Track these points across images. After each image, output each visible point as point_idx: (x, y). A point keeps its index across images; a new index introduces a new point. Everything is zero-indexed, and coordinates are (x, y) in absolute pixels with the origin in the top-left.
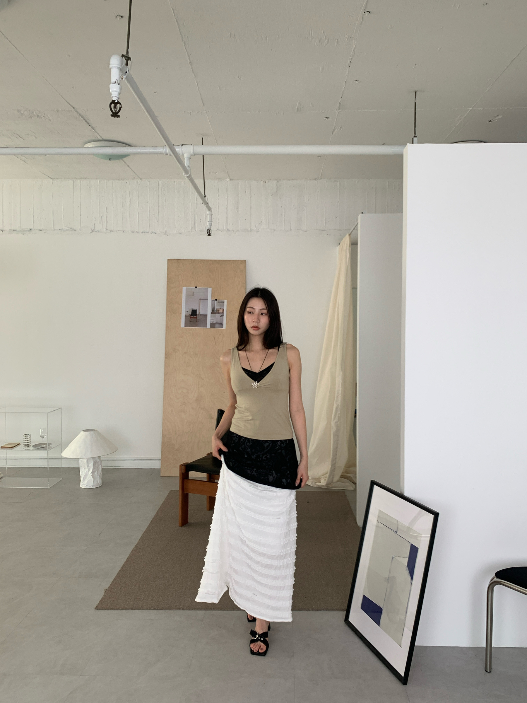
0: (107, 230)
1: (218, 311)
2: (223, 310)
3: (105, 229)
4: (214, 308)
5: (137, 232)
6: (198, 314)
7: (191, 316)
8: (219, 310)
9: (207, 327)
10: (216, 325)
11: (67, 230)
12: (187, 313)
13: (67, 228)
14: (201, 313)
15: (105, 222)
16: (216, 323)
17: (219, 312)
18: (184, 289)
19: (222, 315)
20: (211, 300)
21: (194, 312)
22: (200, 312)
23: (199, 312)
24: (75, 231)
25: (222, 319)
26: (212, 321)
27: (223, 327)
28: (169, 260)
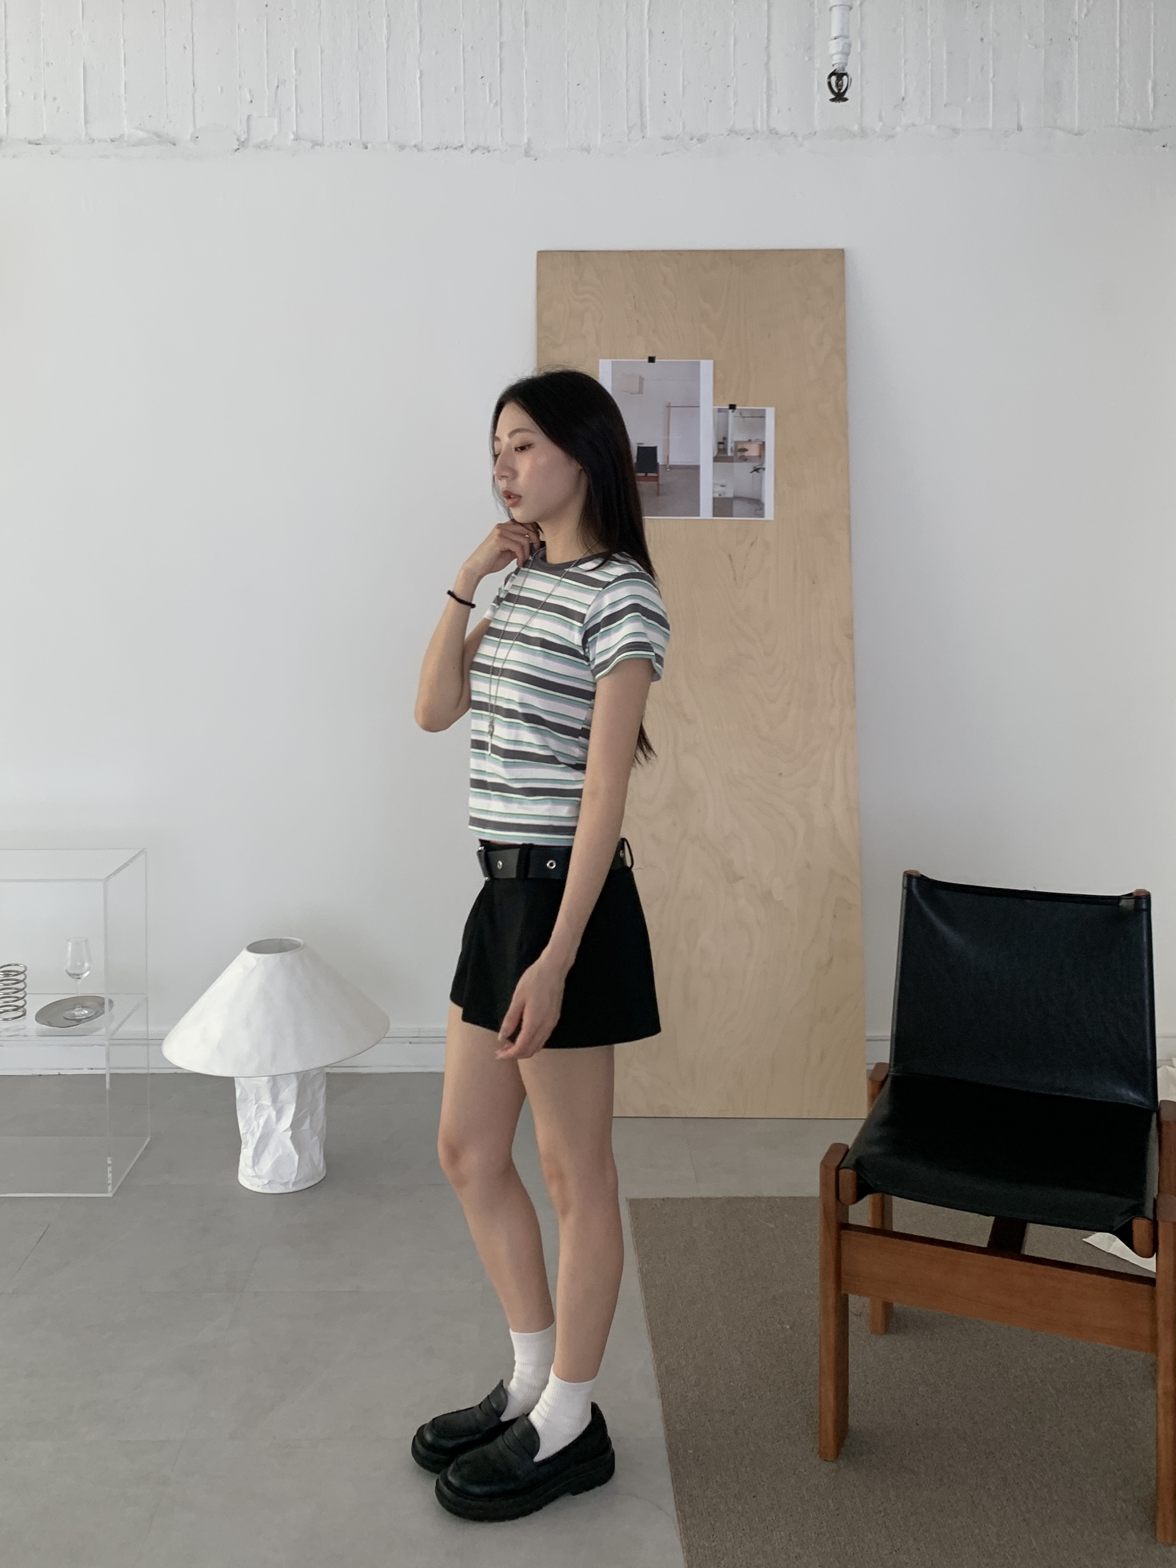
0: (297, 138)
1: (741, 451)
2: (763, 446)
3: (292, 137)
4: (725, 439)
5: (418, 148)
6: (665, 466)
8: (746, 446)
9: (698, 515)
10: (737, 506)
11: (138, 144)
13: (142, 134)
14: (674, 460)
15: (289, 109)
16: (736, 498)
17: (746, 454)
18: (607, 366)
19: (757, 465)
20: (714, 409)
21: (646, 459)
24: (174, 145)
25: (761, 481)
26: (719, 489)
27: (762, 516)
28: (541, 254)
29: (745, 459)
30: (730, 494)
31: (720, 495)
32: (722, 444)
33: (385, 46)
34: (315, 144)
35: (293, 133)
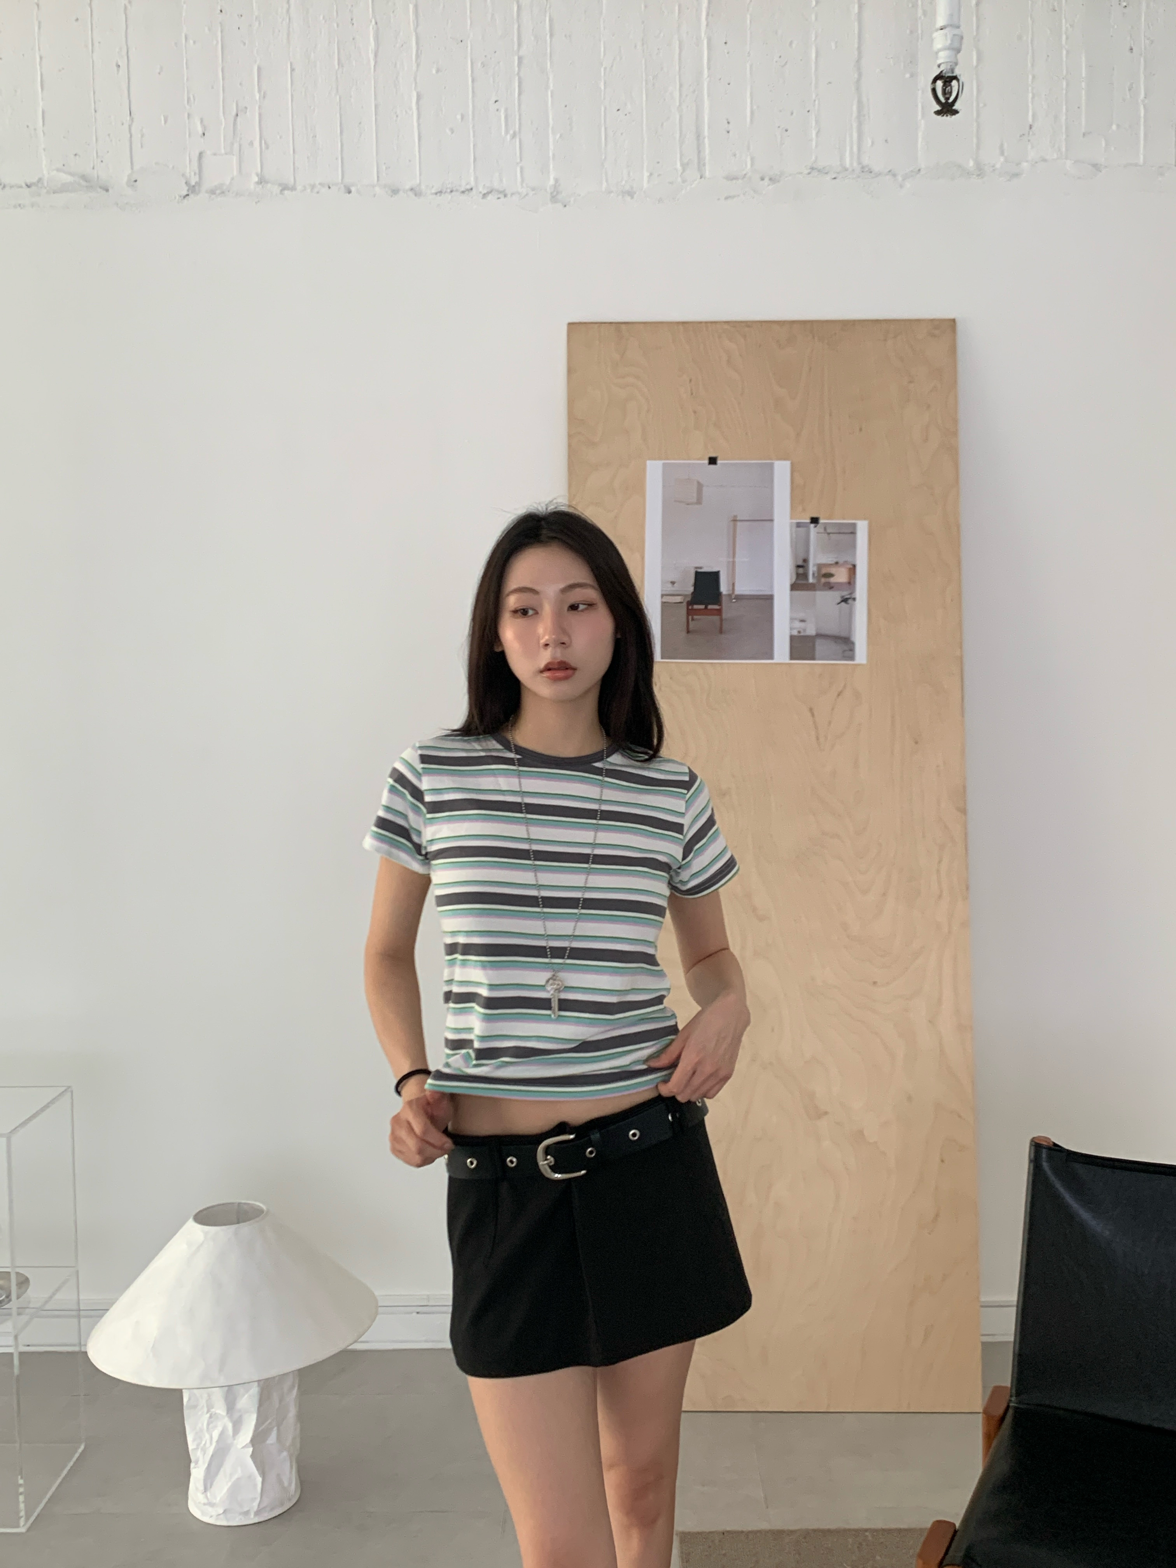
0: (262, 181)
1: (825, 575)
2: (853, 569)
3: (256, 179)
4: (805, 561)
5: (416, 192)
6: (729, 595)
7: (690, 602)
8: (833, 570)
9: (772, 658)
10: (821, 647)
11: (61, 189)
12: (670, 589)
13: (67, 178)
14: (740, 590)
15: (251, 144)
16: (819, 635)
17: (832, 580)
18: (654, 470)
19: (845, 594)
20: (791, 523)
22: (739, 581)
23: (733, 584)
24: (107, 190)
25: (851, 614)
26: (797, 624)
27: (852, 658)
28: (573, 327)
29: (830, 587)
30: (811, 631)
31: (799, 632)
32: (801, 568)
33: (372, 63)
34: (284, 188)
35: (257, 175)
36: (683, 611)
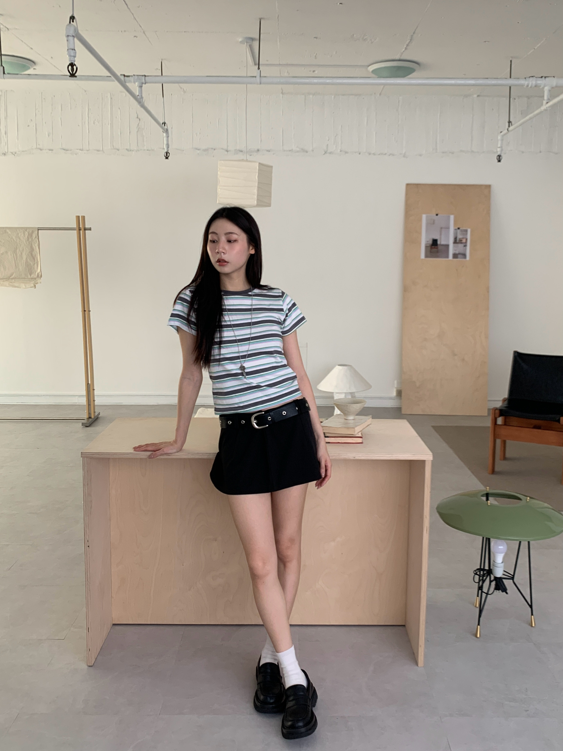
0: (341, 151)
1: (461, 240)
2: (467, 240)
4: (457, 237)
5: (374, 154)
6: (440, 244)
7: (431, 246)
9: (449, 258)
10: (459, 256)
11: (298, 152)
12: (427, 243)
13: (299, 149)
15: (339, 142)
16: (459, 254)
17: (462, 242)
18: (424, 216)
19: (465, 244)
20: (454, 229)
21: (435, 242)
22: (442, 242)
24: (307, 152)
25: (466, 250)
26: (455, 251)
27: (466, 259)
28: (408, 185)
29: (462, 243)
30: (457, 252)
31: (455, 253)
32: (455, 239)
33: (366, 125)
34: (346, 152)
35: (340, 149)
36: (429, 248)
